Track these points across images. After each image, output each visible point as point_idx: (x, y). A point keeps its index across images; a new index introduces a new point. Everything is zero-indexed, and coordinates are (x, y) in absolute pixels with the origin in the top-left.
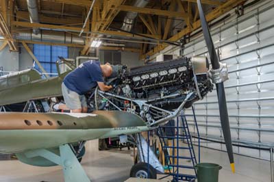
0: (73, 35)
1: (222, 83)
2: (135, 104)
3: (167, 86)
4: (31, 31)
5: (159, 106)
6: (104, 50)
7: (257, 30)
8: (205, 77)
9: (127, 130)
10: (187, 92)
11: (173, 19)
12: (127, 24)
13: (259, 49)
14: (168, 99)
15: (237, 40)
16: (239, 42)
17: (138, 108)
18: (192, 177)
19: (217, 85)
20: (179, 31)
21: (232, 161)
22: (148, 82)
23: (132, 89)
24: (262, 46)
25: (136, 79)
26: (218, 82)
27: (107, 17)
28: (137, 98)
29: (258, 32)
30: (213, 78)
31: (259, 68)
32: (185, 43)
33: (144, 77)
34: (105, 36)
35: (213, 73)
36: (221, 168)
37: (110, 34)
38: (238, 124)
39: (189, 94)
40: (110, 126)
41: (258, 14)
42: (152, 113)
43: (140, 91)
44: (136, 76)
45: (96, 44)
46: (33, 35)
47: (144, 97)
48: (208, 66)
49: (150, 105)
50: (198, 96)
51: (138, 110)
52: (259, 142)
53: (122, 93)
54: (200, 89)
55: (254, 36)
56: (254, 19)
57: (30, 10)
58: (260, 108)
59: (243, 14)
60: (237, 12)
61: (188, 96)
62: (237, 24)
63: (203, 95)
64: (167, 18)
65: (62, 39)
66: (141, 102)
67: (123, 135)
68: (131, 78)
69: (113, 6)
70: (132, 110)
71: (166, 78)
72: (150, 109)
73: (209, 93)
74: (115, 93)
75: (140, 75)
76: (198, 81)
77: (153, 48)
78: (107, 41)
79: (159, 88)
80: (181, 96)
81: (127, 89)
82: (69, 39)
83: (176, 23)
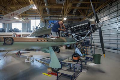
0: (59, 17)
1: (101, 27)
2: (72, 35)
3: (82, 29)
4: (48, 17)
5: (79, 36)
6: (68, 21)
7: (117, 10)
8: (94, 25)
9: (69, 43)
10: (88, 31)
11: (88, 9)
12: (74, 13)
13: (117, 16)
14: (82, 33)
15: (110, 14)
16: (110, 15)
17: (73, 36)
18: (92, 58)
19: (99, 28)
20: (90, 13)
21: (104, 53)
22: (76, 28)
23: (71, 30)
24: (119, 15)
25: (72, 27)
26: (99, 27)
27: (67, 11)
28: (73, 33)
29: (117, 11)
30: (97, 26)
31: (118, 23)
32: (92, 17)
33: (74, 27)
34: (68, 17)
35: (97, 24)
36: (101, 56)
37: (69, 16)
38: (110, 42)
39: (89, 31)
40: (64, 42)
41: (117, 4)
42: (77, 38)
43: (74, 31)
44: (72, 26)
45: (65, 19)
46: (49, 18)
47: (75, 33)
48: (95, 22)
49: (76, 35)
50: (92, 32)
51: (73, 37)
52: (118, 48)
53: (68, 32)
54: (93, 30)
55: (116, 12)
56: (116, 6)
57: (47, 11)
58: (118, 36)
59: (112, 5)
60: (110, 5)
61: (89, 32)
62: (110, 8)
63: (94, 32)
64: (86, 9)
65: (56, 18)
66: (74, 34)
67: (68, 44)
68: (70, 27)
69: (69, 7)
70: (71, 37)
71: (81, 26)
72: (76, 36)
73: (96, 31)
74: (66, 32)
75: (73, 26)
76: (92, 27)
77: (82, 19)
78: (68, 18)
79: (79, 30)
80: (86, 32)
81: (69, 31)
82: (58, 18)
83: (89, 11)
